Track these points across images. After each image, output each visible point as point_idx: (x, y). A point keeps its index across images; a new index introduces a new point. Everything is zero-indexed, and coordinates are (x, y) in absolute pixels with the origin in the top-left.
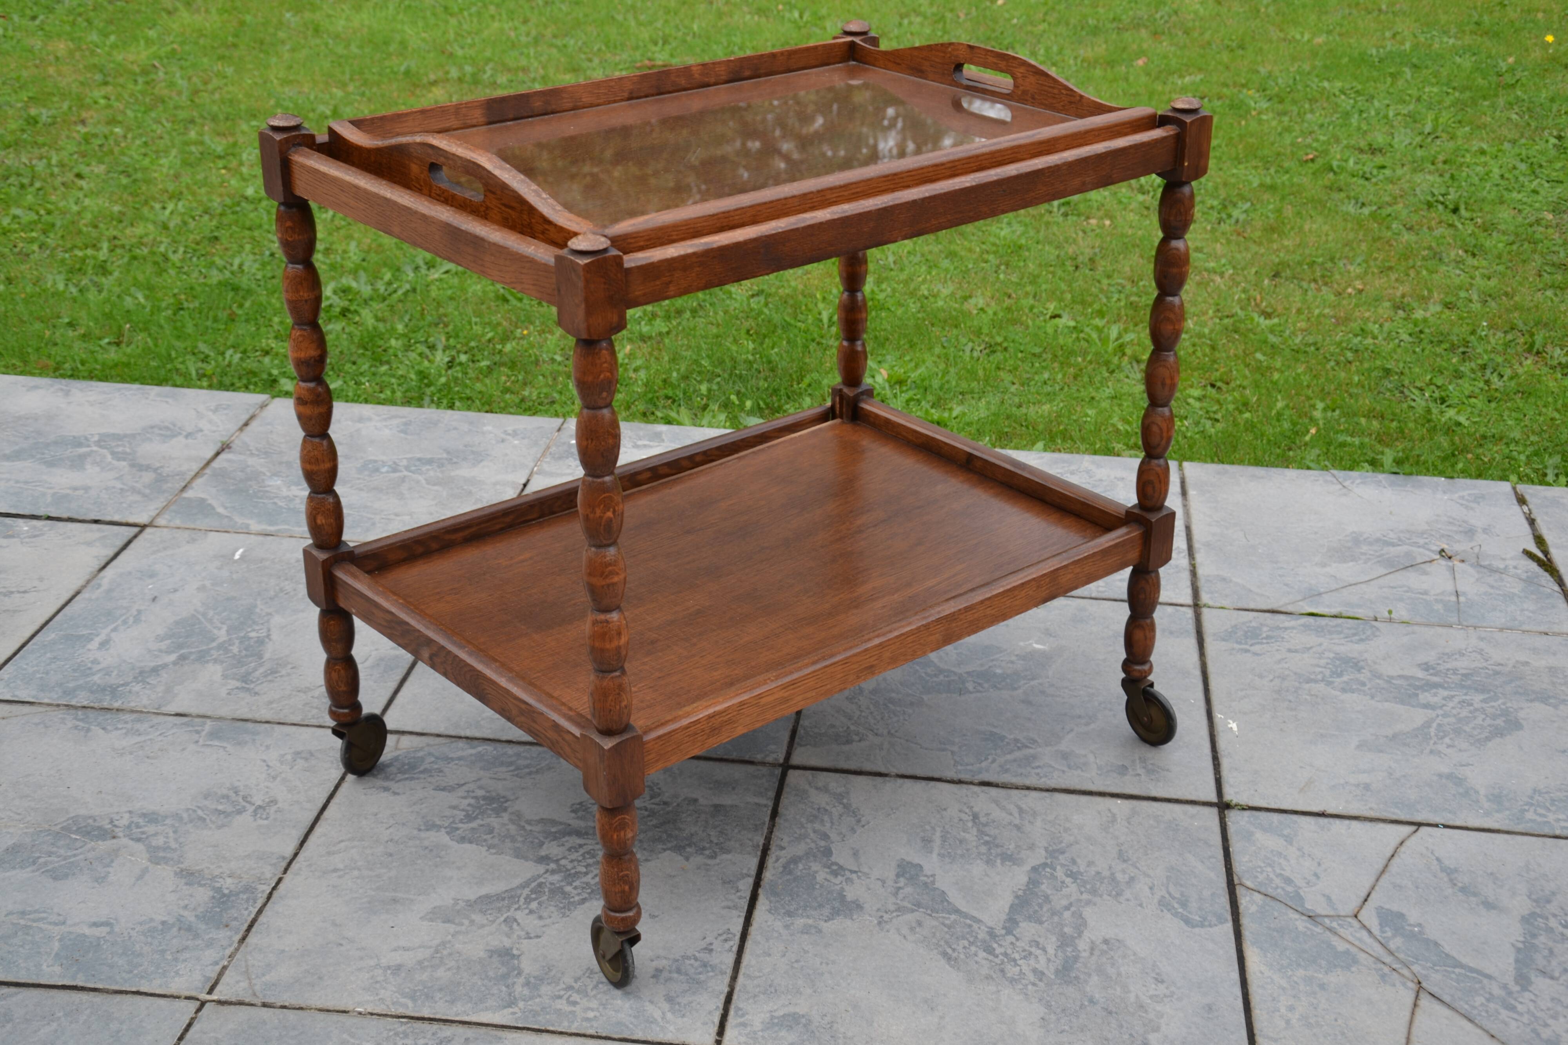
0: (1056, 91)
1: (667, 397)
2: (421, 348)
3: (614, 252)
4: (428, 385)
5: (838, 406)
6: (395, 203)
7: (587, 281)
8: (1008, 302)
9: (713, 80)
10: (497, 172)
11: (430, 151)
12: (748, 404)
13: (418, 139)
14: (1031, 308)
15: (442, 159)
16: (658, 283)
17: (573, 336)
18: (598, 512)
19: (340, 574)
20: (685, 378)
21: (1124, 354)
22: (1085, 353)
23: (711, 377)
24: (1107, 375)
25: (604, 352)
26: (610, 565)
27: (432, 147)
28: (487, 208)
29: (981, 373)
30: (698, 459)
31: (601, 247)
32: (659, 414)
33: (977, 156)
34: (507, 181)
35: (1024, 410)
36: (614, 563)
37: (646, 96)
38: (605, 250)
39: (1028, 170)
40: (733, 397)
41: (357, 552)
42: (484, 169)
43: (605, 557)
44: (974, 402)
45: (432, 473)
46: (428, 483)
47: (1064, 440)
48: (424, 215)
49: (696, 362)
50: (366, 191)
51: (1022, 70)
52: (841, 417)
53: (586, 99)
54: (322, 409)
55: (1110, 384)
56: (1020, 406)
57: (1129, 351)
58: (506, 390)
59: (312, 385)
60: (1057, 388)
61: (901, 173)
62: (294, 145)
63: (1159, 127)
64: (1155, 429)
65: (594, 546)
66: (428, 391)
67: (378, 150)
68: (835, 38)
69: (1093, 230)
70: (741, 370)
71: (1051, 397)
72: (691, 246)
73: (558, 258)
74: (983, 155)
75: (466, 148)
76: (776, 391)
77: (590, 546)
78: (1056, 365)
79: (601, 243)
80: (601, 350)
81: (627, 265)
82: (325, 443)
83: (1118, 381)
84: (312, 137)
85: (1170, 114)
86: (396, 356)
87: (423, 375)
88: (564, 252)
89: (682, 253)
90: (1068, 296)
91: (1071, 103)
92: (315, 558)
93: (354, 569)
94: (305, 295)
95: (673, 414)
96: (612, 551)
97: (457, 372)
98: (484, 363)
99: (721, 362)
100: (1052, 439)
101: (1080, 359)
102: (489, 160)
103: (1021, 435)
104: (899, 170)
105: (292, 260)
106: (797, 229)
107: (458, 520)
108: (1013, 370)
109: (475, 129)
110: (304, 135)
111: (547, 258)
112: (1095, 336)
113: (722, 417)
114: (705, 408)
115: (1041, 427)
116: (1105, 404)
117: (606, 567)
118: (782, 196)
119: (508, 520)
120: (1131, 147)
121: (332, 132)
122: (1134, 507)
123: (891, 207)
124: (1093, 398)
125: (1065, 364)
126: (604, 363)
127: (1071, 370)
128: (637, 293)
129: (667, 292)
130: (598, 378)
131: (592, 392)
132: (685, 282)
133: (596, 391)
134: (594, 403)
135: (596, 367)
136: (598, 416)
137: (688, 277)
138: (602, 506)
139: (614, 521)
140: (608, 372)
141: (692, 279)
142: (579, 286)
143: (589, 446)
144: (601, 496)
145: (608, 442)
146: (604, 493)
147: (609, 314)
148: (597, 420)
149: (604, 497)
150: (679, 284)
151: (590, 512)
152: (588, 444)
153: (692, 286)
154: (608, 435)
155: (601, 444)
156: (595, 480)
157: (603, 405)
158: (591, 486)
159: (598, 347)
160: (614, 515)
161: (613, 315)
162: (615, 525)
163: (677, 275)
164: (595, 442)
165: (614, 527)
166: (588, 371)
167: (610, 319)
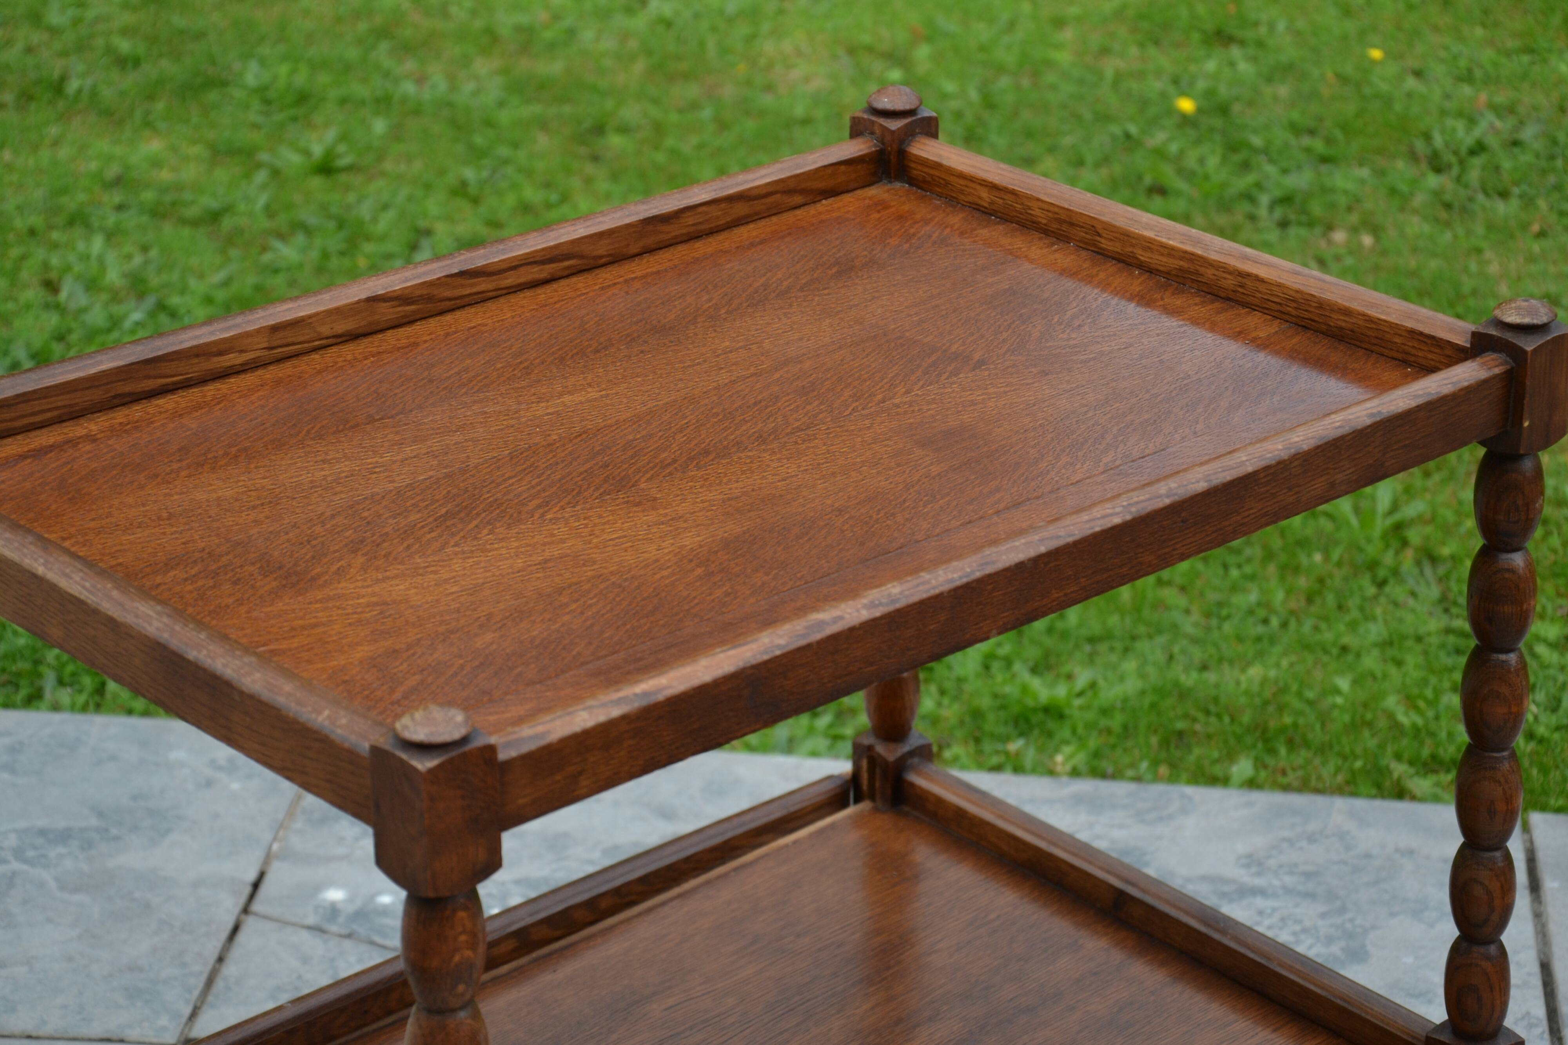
3: (481, 738)
5: (865, 776)
7: (432, 800)
16: (558, 777)
21: (1405, 543)
24: (1371, 591)
25: (460, 914)
31: (458, 734)
38: (464, 738)
44: (1113, 658)
45: (68, 864)
46: (62, 888)
47: (1291, 743)
52: (872, 796)
55: (1378, 611)
56: (1204, 666)
57: (1414, 536)
64: (1478, 891)
69: (1338, 258)
71: (1262, 647)
72: (619, 702)
78: (1272, 569)
79: (459, 723)
80: (454, 913)
81: (503, 759)
83: (1396, 604)
88: (386, 741)
89: (602, 719)
101: (1318, 557)
103: (1209, 737)
106: (809, 646)
111: (353, 739)
116: (1370, 661)
122: (1442, 1026)
123: (979, 581)
124: (1344, 649)
125: (1291, 569)
126: (461, 933)
127: (1302, 582)
128: (521, 801)
129: (574, 790)
130: (450, 962)
131: (440, 986)
132: (607, 769)
133: (447, 985)
134: (442, 1003)
135: (446, 943)
136: (449, 1025)
137: (613, 759)
140: (468, 949)
141: (620, 761)
142: (417, 806)
147: (471, 848)
148: (446, 1034)
150: (596, 774)
153: (619, 772)
157: (457, 1006)
159: (449, 908)
161: (477, 849)
163: (594, 759)
166: (431, 949)
167: (473, 857)
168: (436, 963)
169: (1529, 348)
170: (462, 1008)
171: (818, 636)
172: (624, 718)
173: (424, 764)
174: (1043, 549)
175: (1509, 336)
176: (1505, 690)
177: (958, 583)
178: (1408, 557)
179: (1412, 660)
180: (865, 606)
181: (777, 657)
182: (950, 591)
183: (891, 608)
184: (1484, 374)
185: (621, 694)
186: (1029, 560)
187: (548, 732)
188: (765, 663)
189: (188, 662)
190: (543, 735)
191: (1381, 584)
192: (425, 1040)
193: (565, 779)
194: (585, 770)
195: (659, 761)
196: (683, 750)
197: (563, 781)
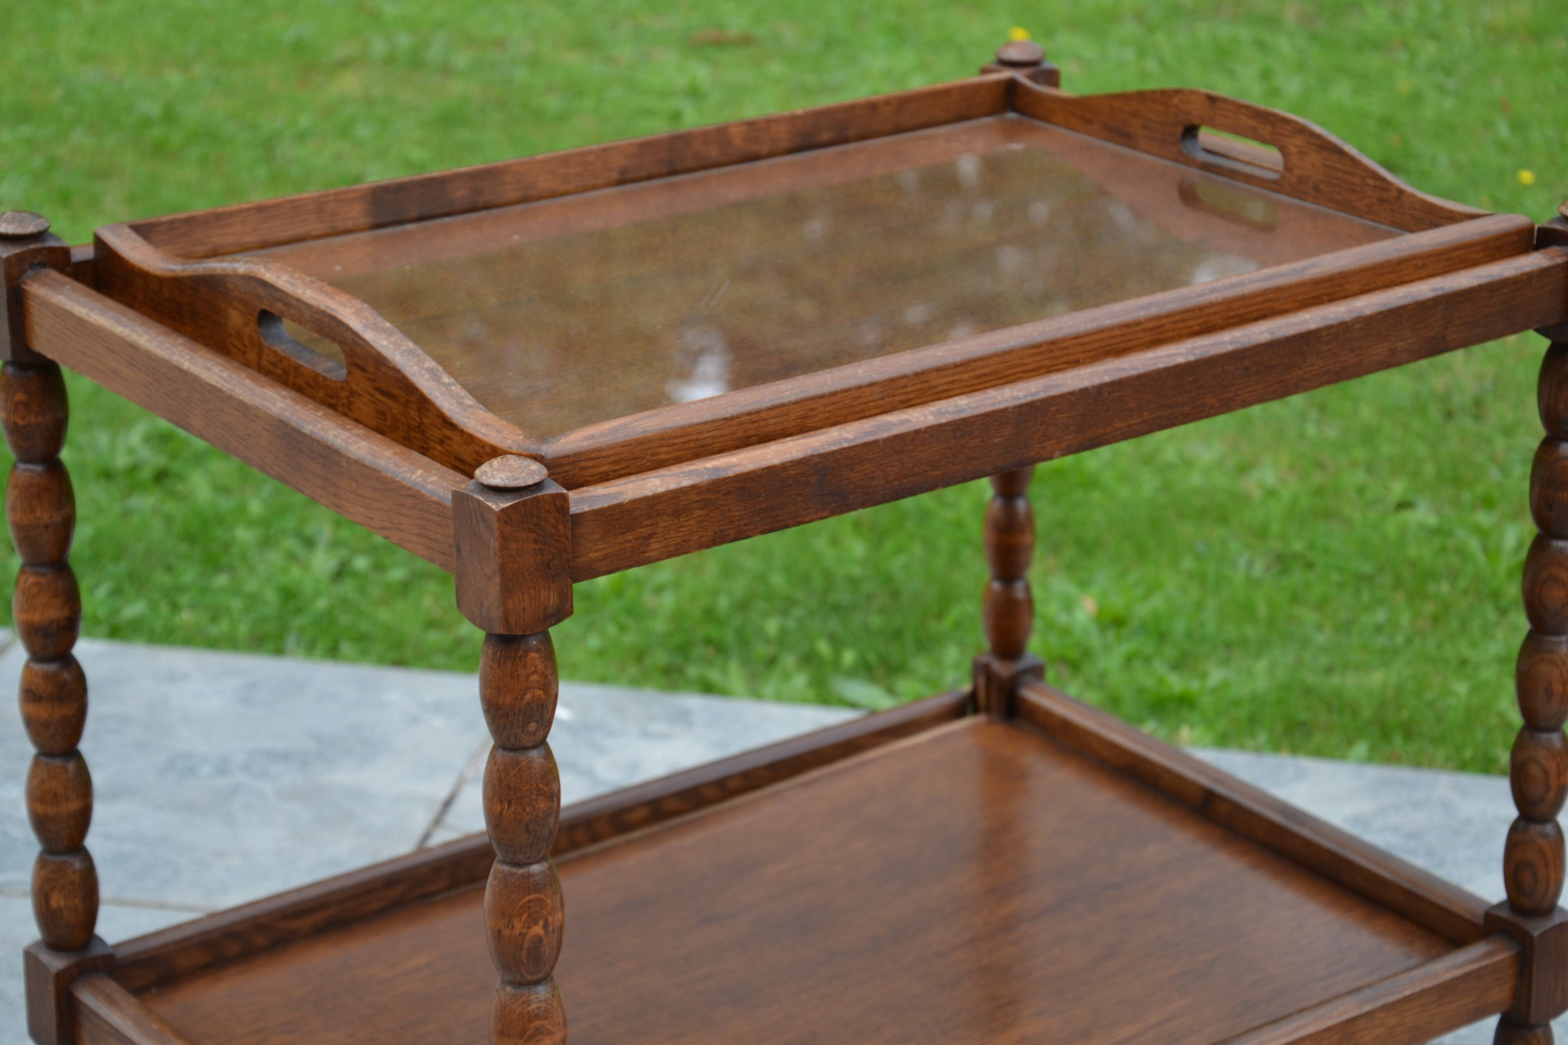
0: (1356, 180)
1: (708, 642)
2: (290, 544)
3: (555, 489)
4: (298, 611)
5: (982, 692)
6: (196, 379)
7: (504, 538)
8: (1318, 478)
9: (765, 149)
10: (369, 335)
11: (261, 291)
12: (849, 657)
13: (241, 266)
14: (1361, 490)
15: (279, 306)
16: (630, 537)
17: (481, 627)
18: (518, 926)
19: (87, 997)
20: (743, 606)
22: (1453, 576)
23: (786, 606)
25: (533, 655)
26: (537, 1017)
27: (264, 283)
28: (352, 393)
29: (1262, 610)
30: (733, 784)
31: (530, 482)
32: (693, 671)
33: (1201, 308)
34: (385, 352)
35: (1335, 680)
36: (545, 1014)
37: (649, 177)
38: (538, 486)
39: (1291, 331)
40: (823, 648)
41: (121, 953)
42: (348, 328)
43: (528, 1003)
44: (1247, 662)
45: (287, 779)
46: (279, 797)
47: (1406, 734)
48: (242, 404)
49: (762, 578)
50: (150, 357)
51: (1299, 141)
52: (988, 710)
53: (545, 184)
54: (68, 710)
56: (1329, 670)
58: (431, 624)
59: (52, 667)
60: (1400, 639)
61: (1064, 340)
62: (32, 266)
63: (1537, 248)
64: (1535, 770)
65: (510, 983)
66: (298, 622)
67: (176, 282)
68: (984, 71)
70: (841, 596)
71: (1387, 656)
72: (690, 473)
73: (459, 497)
74: (1212, 305)
75: (321, 290)
76: (897, 635)
77: (505, 983)
78: (1400, 596)
79: (533, 473)
80: (527, 652)
81: (574, 509)
82: (71, 766)
84: (65, 252)
85: (1558, 226)
86: (244, 558)
87: (289, 595)
88: (466, 486)
89: (673, 486)
90: (1429, 470)
91: (1382, 201)
92: (43, 967)
93: (111, 986)
94: (45, 515)
95: (714, 676)
96: (542, 991)
97: (347, 588)
98: (397, 574)
99: (805, 579)
100: (1385, 734)
101: (1445, 586)
102: (358, 313)
104: (1060, 334)
105: (25, 456)
106: (875, 442)
107: (306, 895)
108: (1320, 606)
109: (349, 238)
110: (52, 250)
111: (441, 492)
112: (1474, 545)
113: (800, 681)
114: (772, 662)
117: (530, 1020)
118: (852, 383)
119: (394, 893)
120: (1481, 287)
121: (100, 243)
122: (1501, 905)
123: (1043, 401)
124: (1464, 662)
126: (533, 673)
128: (592, 555)
129: (645, 552)
130: (522, 699)
131: (512, 722)
132: (677, 535)
133: (519, 722)
134: (516, 740)
135: (518, 681)
136: (522, 762)
137: (683, 527)
138: (525, 916)
139: (545, 941)
140: (539, 689)
141: (690, 530)
142: (492, 545)
143: (504, 813)
144: (524, 898)
145: (537, 808)
146: (530, 894)
147: (542, 591)
148: (519, 770)
149: (529, 901)
150: (666, 539)
151: (504, 926)
152: (503, 809)
153: (689, 540)
154: (538, 795)
155: (525, 810)
156: (514, 870)
157: (529, 744)
158: (507, 880)
159: (522, 647)
160: (546, 932)
161: (549, 593)
162: (547, 948)
163: (664, 524)
164: (514, 806)
165: (545, 951)
166: (505, 686)
167: (544, 600)
168: (508, 700)
170: (535, 747)
171: (885, 435)
172: (693, 487)
173: (498, 505)
174: (1107, 379)
176: (1562, 574)
177: (1023, 401)
180: (932, 413)
181: (844, 449)
182: (1015, 407)
183: (957, 417)
184: (1545, 263)
185: (693, 468)
186: (1093, 387)
187: (621, 493)
188: (833, 453)
190: (615, 495)
192: (500, 776)
193: (636, 539)
194: (656, 534)
195: (728, 535)
196: (751, 527)
197: (634, 541)
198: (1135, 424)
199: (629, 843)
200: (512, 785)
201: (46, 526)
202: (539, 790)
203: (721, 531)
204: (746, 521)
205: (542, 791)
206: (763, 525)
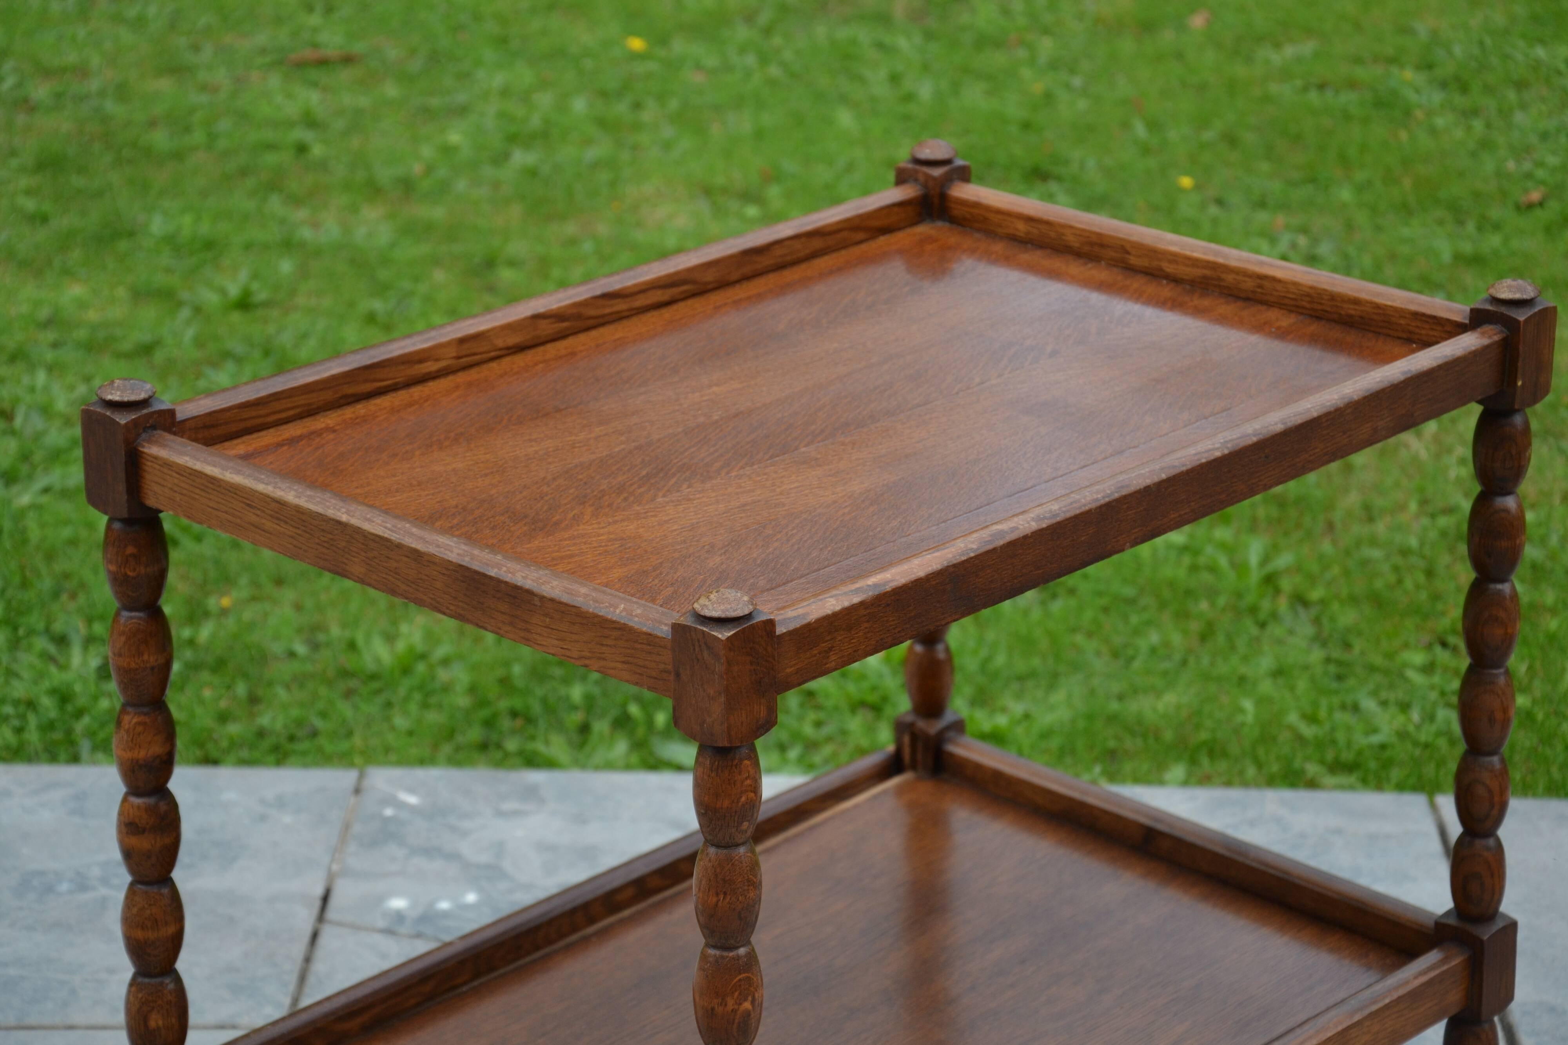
5: (907, 752)
6: (358, 530)
7: (729, 663)
12: (660, 718)
16: (815, 652)
18: (731, 1003)
20: (538, 673)
21: (1278, 591)
24: (1254, 631)
25: (742, 763)
29: (1043, 641)
31: (744, 612)
35: (1131, 706)
38: (750, 614)
44: (1042, 694)
47: (1211, 754)
48: (416, 551)
50: (298, 509)
52: (914, 766)
54: (169, 840)
55: (1265, 648)
57: (1286, 584)
59: (151, 801)
64: (1481, 791)
72: (857, 591)
73: (679, 629)
80: (741, 760)
81: (779, 630)
83: (1278, 641)
85: (1488, 307)
87: (62, 697)
88: (687, 619)
89: (847, 604)
95: (538, 746)
101: (1205, 605)
103: (1138, 754)
105: (128, 605)
106: (995, 549)
110: (161, 413)
114: (585, 729)
115: (1168, 736)
122: (1447, 914)
124: (1242, 679)
125: (1183, 615)
126: (746, 779)
127: (1195, 626)
128: (789, 670)
129: (826, 664)
130: (738, 802)
131: (729, 823)
132: (849, 646)
133: (734, 822)
134: (730, 838)
135: (735, 786)
136: (735, 857)
137: (854, 639)
138: (737, 994)
139: (752, 1016)
140: (752, 792)
141: (858, 641)
142: (717, 670)
143: (720, 904)
144: (736, 978)
145: (748, 897)
146: (740, 974)
147: (755, 706)
148: (732, 864)
149: (740, 980)
150: (842, 651)
151: (718, 1004)
152: (718, 901)
153: (858, 650)
154: (749, 886)
155: (738, 900)
156: (725, 954)
157: (741, 841)
158: (719, 963)
159: (737, 757)
160: (753, 1006)
161: (760, 708)
162: (753, 1021)
163: (840, 638)
164: (729, 897)
165: (752, 1024)
166: (723, 792)
167: (757, 714)
168: (726, 803)
169: (1522, 318)
170: (743, 844)
171: (1001, 542)
172: (862, 603)
173: (724, 634)
175: (1503, 310)
176: (1502, 614)
177: (1102, 502)
178: (1283, 605)
179: (1302, 685)
180: (1033, 519)
181: (971, 558)
182: (1096, 508)
183: (1054, 521)
184: (1486, 341)
185: (857, 585)
186: (1154, 484)
187: (807, 614)
188: (963, 562)
189: (491, 578)
190: (804, 615)
191: (1263, 625)
192: (715, 872)
193: (820, 653)
194: (834, 647)
195: (886, 642)
196: (903, 634)
197: (818, 655)
198: (1185, 514)
199: (622, 922)
200: (727, 878)
201: (153, 668)
202: (749, 881)
203: (881, 639)
204: (900, 629)
205: (752, 882)
206: (912, 631)
